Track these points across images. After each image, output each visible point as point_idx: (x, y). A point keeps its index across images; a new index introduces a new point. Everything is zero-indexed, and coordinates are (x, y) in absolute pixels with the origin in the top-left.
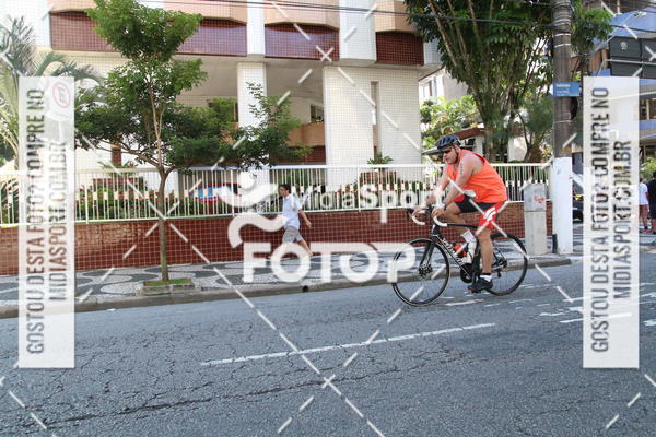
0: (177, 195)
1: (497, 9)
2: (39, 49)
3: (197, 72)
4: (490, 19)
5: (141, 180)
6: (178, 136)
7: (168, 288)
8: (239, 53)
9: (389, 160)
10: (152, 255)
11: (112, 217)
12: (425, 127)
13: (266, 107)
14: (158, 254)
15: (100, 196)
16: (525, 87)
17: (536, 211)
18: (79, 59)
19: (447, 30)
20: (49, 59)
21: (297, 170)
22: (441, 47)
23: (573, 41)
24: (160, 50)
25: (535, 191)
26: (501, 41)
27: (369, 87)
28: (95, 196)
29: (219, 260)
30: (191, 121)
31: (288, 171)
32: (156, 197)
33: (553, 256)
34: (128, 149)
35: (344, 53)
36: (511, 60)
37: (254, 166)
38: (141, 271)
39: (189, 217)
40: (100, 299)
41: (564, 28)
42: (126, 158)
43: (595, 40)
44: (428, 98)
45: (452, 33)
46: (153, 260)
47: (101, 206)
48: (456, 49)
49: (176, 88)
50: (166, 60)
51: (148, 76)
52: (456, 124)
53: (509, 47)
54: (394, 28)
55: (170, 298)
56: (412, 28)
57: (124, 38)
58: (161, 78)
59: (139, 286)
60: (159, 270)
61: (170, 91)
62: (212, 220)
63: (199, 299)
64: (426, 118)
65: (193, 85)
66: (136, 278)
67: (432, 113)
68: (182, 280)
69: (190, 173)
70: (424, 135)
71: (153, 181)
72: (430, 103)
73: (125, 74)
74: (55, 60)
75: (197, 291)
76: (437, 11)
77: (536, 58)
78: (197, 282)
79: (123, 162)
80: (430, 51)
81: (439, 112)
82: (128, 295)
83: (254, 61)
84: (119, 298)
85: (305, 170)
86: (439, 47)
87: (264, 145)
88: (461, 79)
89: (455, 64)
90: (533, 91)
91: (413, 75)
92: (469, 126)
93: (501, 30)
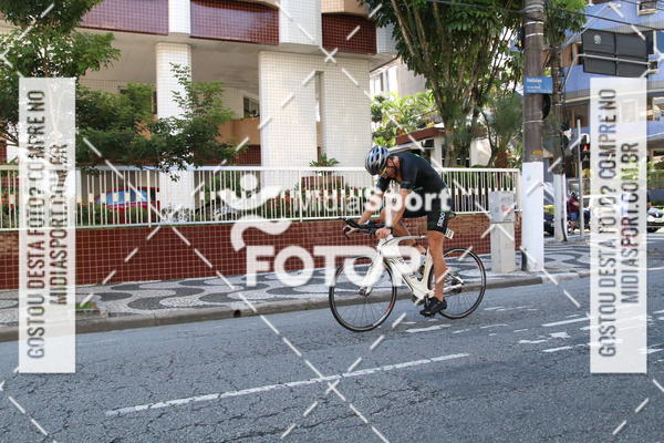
3: (107, 48)
9: (335, 163)
12: (375, 127)
13: (193, 95)
16: (490, 82)
17: (504, 222)
19: (404, 13)
21: (228, 172)
22: (397, 33)
23: (545, 31)
24: (60, 17)
25: (503, 200)
26: (465, 28)
29: (132, 280)
30: (99, 110)
31: (218, 172)
33: (522, 274)
34: (16, 141)
35: (285, 37)
36: (475, 51)
37: (176, 166)
39: (95, 226)
41: (536, 16)
43: (567, 32)
44: (378, 93)
45: (409, 17)
48: (413, 34)
49: (80, 66)
50: (66, 31)
51: (42, 51)
52: (411, 123)
53: (473, 35)
54: (342, 10)
58: (60, 55)
61: (72, 71)
62: (124, 230)
63: (106, 327)
65: (101, 65)
67: (383, 111)
69: (97, 174)
70: (375, 135)
72: (380, 99)
75: (103, 317)
77: (503, 49)
78: (103, 307)
79: (9, 160)
80: (383, 38)
81: (391, 110)
83: (178, 41)
85: (238, 172)
86: (394, 33)
87: (189, 141)
88: (418, 71)
89: (412, 54)
90: (498, 88)
91: (363, 66)
92: (424, 125)
93: (465, 16)
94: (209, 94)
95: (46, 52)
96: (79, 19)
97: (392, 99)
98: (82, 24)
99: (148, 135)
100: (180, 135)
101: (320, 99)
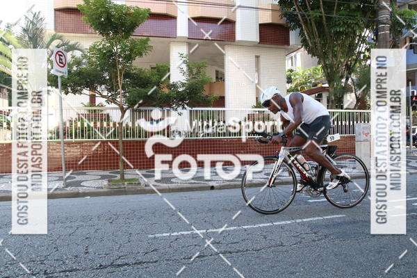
0: (130, 125)
1: (338, 10)
2: (48, 32)
3: (146, 45)
4: (334, 15)
5: (108, 115)
6: (133, 87)
7: (124, 184)
8: (171, 36)
10: (114, 163)
11: (89, 138)
12: (288, 86)
13: (190, 69)
14: (118, 163)
15: (82, 124)
16: (356, 61)
17: (364, 141)
18: (72, 38)
19: (306, 23)
20: (53, 38)
21: (208, 111)
22: (302, 34)
23: (390, 30)
24: (124, 31)
25: (363, 128)
26: (341, 30)
27: (253, 59)
28: (79, 124)
30: (142, 78)
31: (202, 111)
32: (117, 125)
34: (101, 94)
35: (239, 37)
36: (347, 43)
37: (181, 107)
38: (107, 173)
39: (138, 139)
40: (81, 190)
41: (385, 21)
42: (99, 100)
43: (404, 30)
44: (290, 67)
45: (309, 25)
46: (114, 166)
47: (82, 131)
48: (311, 33)
49: (133, 56)
50: (127, 38)
51: (115, 48)
52: (308, 84)
53: (346, 34)
54: (271, 22)
55: (125, 191)
56: (283, 21)
57: (101, 23)
58: (123, 50)
59: (105, 183)
60: (118, 173)
61: (129, 58)
63: (144, 192)
64: (289, 80)
65: (144, 54)
66: (103, 177)
67: (292, 77)
68: (133, 179)
69: (140, 111)
70: (288, 91)
71: (115, 115)
72: (291, 71)
73: (101, 46)
74: (57, 39)
75: (142, 187)
76: (300, 10)
77: (364, 41)
78: (143, 181)
79: (97, 104)
80: (294, 37)
81: (297, 77)
82: (99, 188)
83: (181, 41)
84: (93, 190)
85: (213, 111)
86: (300, 34)
87: (188, 94)
88: (314, 55)
89: (310, 45)
90: (360, 63)
91: (282, 52)
92: (316, 85)
93: (342, 23)
94: (199, 68)
95: (117, 49)
96: (133, 32)
97: (298, 70)
98: (134, 34)
99: (166, 91)
100: (183, 91)
101: (258, 71)
